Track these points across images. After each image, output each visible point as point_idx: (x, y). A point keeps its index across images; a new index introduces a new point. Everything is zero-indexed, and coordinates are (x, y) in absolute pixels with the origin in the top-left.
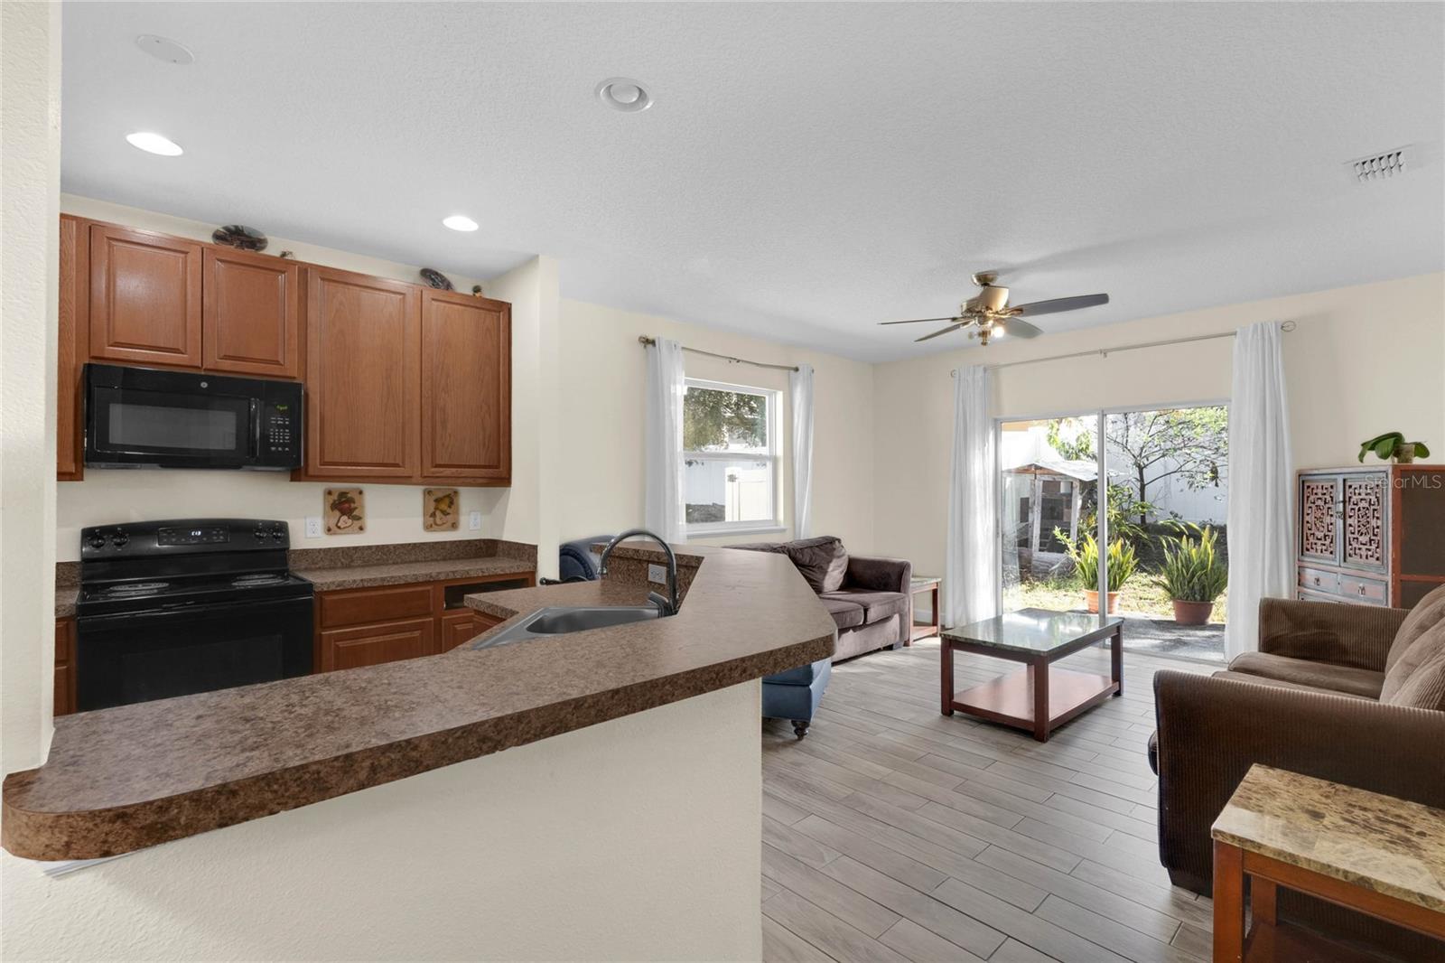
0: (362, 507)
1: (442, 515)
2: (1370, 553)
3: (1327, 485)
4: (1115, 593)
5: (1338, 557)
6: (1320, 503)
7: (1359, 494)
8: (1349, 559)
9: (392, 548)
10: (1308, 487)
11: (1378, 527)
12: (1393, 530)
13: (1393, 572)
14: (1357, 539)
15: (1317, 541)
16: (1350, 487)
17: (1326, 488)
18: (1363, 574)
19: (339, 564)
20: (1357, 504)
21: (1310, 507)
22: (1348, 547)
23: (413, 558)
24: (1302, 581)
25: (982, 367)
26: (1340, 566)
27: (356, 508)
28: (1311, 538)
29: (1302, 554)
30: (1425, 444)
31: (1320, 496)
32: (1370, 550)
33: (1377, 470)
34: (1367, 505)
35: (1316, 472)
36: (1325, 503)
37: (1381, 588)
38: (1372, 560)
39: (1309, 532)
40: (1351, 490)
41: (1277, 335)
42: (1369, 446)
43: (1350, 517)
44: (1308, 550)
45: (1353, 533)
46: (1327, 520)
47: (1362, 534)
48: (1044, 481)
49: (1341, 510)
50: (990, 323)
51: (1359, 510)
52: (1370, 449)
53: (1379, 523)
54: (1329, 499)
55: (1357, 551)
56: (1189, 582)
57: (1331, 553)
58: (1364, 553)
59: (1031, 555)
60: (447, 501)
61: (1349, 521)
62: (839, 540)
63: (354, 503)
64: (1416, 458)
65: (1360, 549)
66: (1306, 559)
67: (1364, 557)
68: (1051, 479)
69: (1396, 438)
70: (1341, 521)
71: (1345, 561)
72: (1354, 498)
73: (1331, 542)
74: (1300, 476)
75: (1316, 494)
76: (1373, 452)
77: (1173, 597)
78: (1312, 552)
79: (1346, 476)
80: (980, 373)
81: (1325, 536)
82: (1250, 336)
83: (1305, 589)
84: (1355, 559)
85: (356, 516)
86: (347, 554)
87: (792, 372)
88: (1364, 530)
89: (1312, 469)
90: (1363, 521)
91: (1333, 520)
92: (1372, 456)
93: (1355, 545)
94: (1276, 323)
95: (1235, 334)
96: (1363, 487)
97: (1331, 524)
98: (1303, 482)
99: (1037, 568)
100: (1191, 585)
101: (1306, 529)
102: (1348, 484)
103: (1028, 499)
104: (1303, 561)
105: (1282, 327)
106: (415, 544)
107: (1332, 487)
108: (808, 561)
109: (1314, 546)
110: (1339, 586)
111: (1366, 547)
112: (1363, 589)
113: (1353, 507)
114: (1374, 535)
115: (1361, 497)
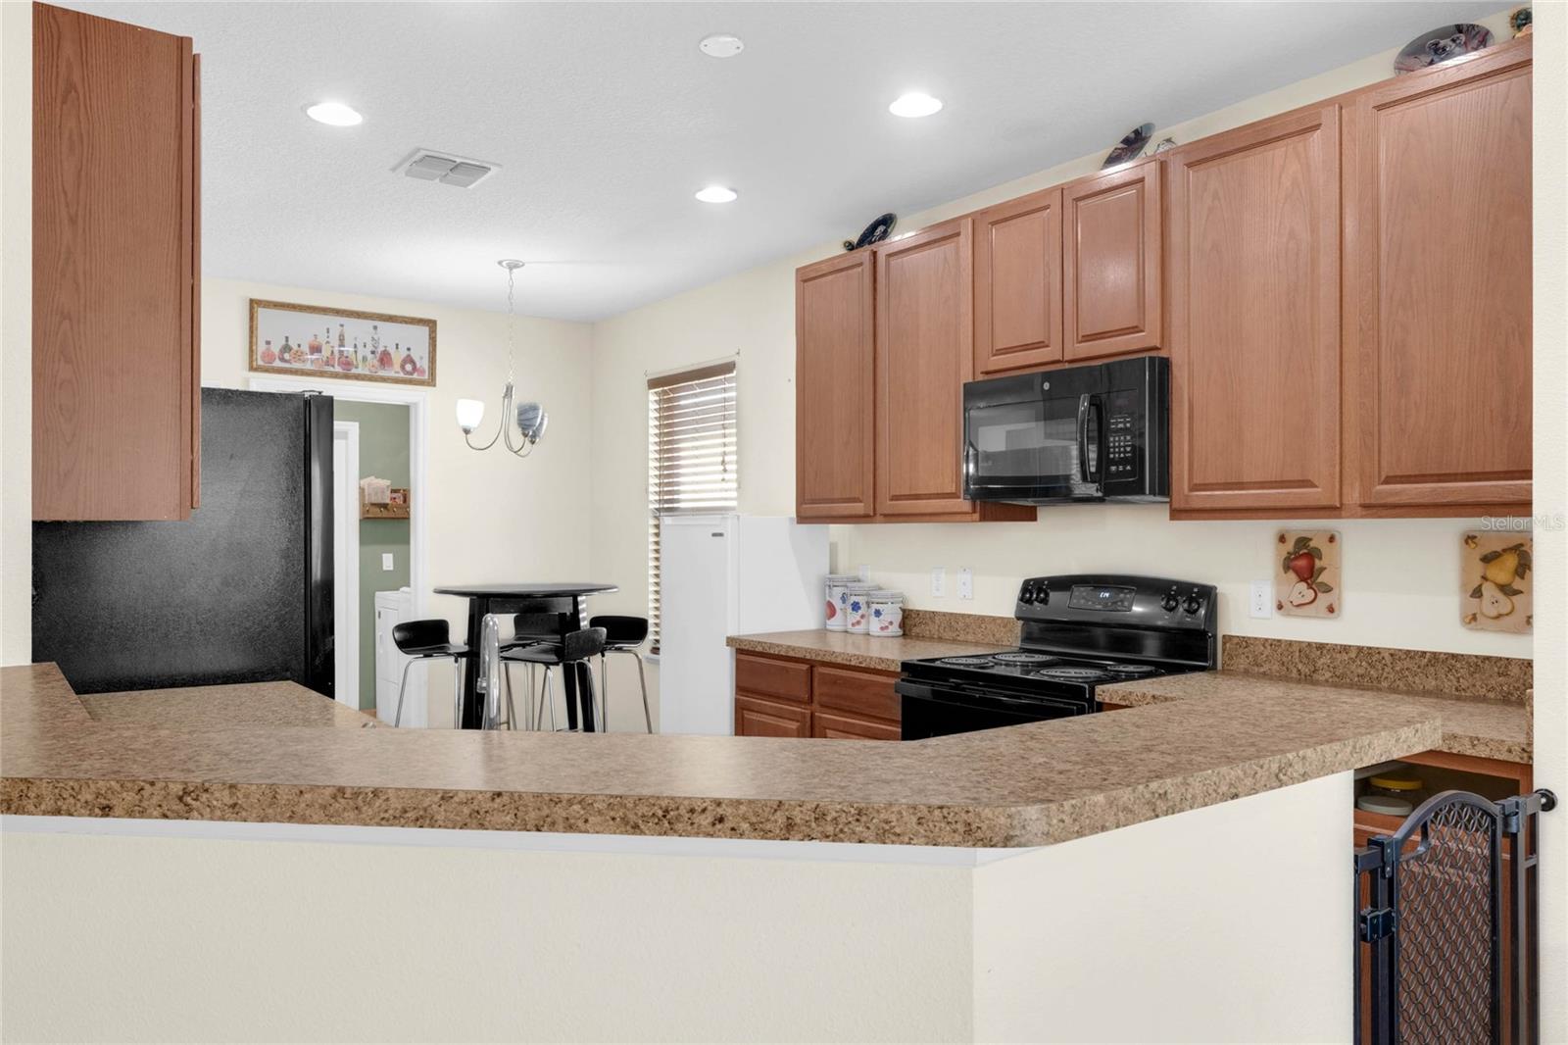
0: (1338, 568)
1: (1500, 596)
9: (1387, 656)
19: (1294, 674)
23: (1431, 684)
27: (1323, 569)
60: (1511, 561)
63: (1320, 559)
85: (1322, 584)
86: (1307, 657)
106: (1435, 654)
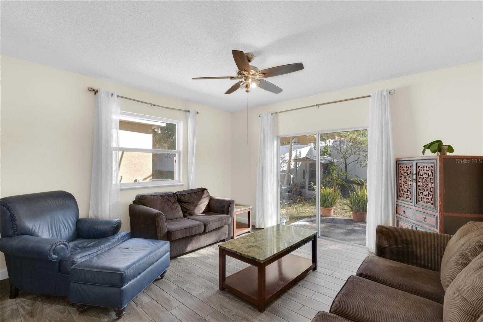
2: (428, 201)
3: (409, 166)
4: (332, 208)
5: (413, 201)
6: (405, 174)
7: (423, 170)
8: (418, 202)
10: (400, 167)
11: (432, 188)
12: (440, 189)
13: (440, 211)
14: (422, 193)
15: (404, 193)
16: (419, 167)
17: (408, 167)
18: (425, 211)
20: (422, 176)
21: (401, 176)
22: (418, 197)
24: (398, 211)
25: (271, 113)
26: (414, 206)
28: (401, 191)
29: (398, 199)
30: (452, 146)
31: (405, 171)
32: (428, 199)
33: (432, 158)
34: (427, 176)
35: (404, 159)
36: (408, 174)
37: (434, 219)
38: (430, 204)
39: (401, 188)
40: (420, 168)
41: (387, 96)
42: (427, 147)
43: (419, 182)
44: (400, 197)
45: (421, 190)
46: (409, 183)
47: (424, 191)
48: (310, 163)
49: (415, 178)
50: (250, 80)
51: (423, 178)
52: (427, 149)
53: (433, 185)
54: (409, 172)
55: (422, 199)
56: (358, 205)
57: (410, 199)
58: (425, 200)
59: (305, 192)
61: (419, 184)
62: (207, 190)
64: (448, 152)
65: (423, 198)
66: (399, 201)
67: (426, 202)
68: (312, 163)
69: (439, 142)
70: (415, 184)
71: (417, 203)
72: (421, 172)
73: (411, 194)
74: (397, 161)
75: (404, 170)
76: (429, 150)
77: (352, 210)
78: (402, 198)
79: (417, 161)
80: (270, 115)
81: (408, 190)
82: (376, 97)
83: (399, 216)
84: (421, 203)
87: (187, 113)
88: (425, 189)
89: (402, 158)
90: (425, 184)
91: (411, 182)
92: (428, 152)
93: (421, 196)
94: (387, 90)
95: (370, 96)
96: (425, 167)
97: (411, 185)
98: (398, 164)
99: (307, 197)
100: (358, 206)
101: (399, 187)
102: (418, 165)
103: (304, 170)
104: (398, 202)
105: (390, 92)
107: (411, 167)
108: (187, 200)
109: (403, 195)
110: (414, 216)
111: (426, 197)
112: (425, 218)
113: (421, 177)
114: (430, 191)
115: (424, 172)
